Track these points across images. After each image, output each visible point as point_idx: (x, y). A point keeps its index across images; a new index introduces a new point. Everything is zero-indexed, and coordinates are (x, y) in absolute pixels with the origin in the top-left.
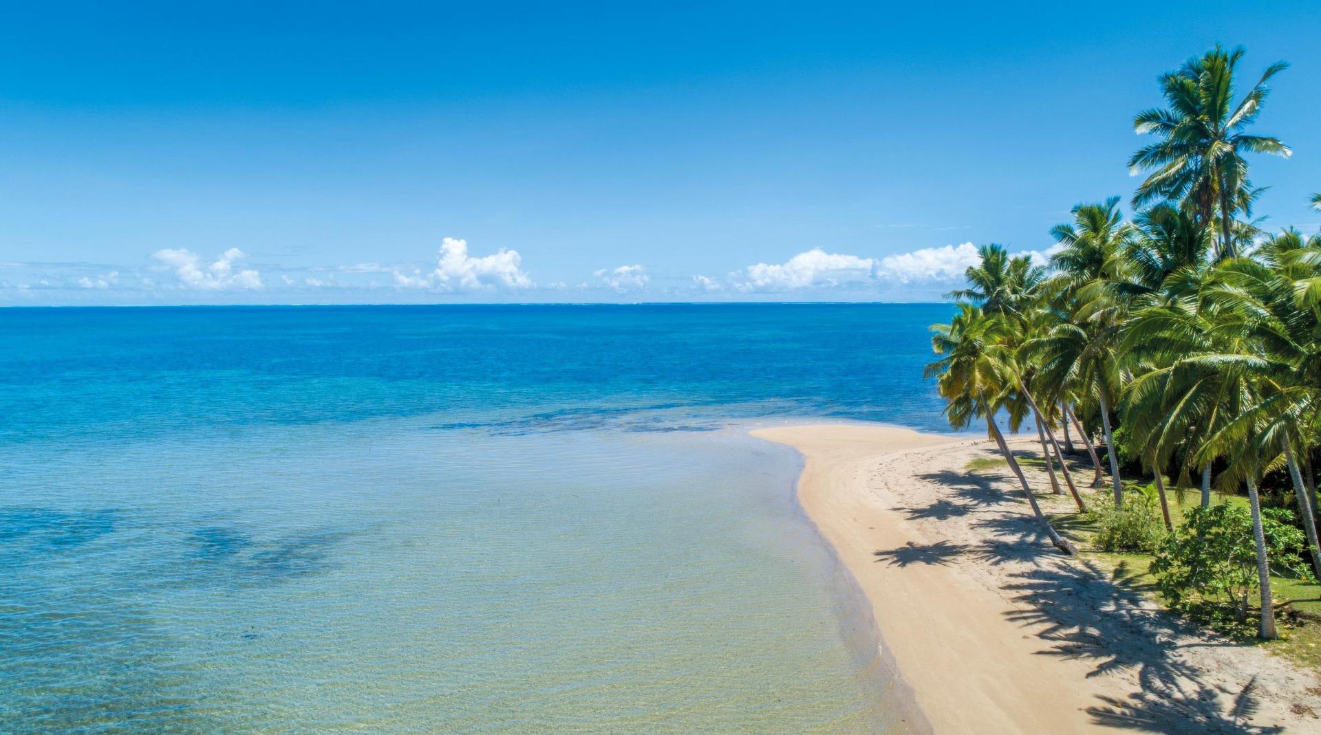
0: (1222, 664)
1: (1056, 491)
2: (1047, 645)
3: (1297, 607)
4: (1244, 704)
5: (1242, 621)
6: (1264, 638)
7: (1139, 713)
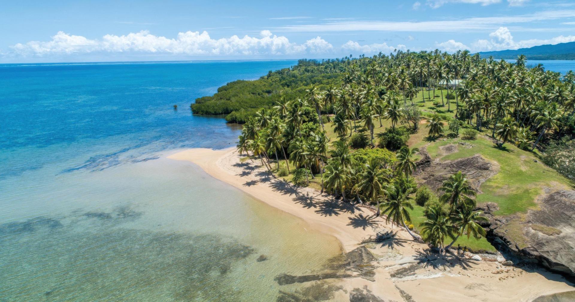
0: (304, 190)
1: (263, 165)
2: (282, 194)
3: (310, 181)
4: (308, 195)
5: (304, 184)
6: (307, 186)
7: (297, 199)
